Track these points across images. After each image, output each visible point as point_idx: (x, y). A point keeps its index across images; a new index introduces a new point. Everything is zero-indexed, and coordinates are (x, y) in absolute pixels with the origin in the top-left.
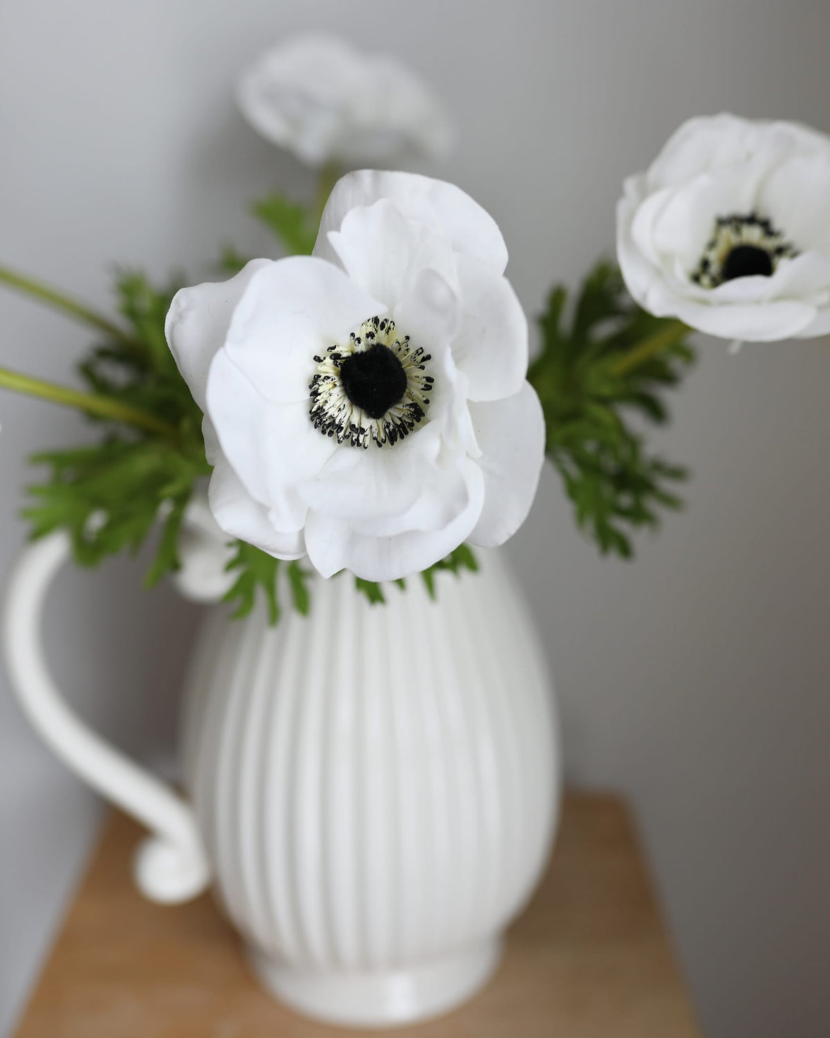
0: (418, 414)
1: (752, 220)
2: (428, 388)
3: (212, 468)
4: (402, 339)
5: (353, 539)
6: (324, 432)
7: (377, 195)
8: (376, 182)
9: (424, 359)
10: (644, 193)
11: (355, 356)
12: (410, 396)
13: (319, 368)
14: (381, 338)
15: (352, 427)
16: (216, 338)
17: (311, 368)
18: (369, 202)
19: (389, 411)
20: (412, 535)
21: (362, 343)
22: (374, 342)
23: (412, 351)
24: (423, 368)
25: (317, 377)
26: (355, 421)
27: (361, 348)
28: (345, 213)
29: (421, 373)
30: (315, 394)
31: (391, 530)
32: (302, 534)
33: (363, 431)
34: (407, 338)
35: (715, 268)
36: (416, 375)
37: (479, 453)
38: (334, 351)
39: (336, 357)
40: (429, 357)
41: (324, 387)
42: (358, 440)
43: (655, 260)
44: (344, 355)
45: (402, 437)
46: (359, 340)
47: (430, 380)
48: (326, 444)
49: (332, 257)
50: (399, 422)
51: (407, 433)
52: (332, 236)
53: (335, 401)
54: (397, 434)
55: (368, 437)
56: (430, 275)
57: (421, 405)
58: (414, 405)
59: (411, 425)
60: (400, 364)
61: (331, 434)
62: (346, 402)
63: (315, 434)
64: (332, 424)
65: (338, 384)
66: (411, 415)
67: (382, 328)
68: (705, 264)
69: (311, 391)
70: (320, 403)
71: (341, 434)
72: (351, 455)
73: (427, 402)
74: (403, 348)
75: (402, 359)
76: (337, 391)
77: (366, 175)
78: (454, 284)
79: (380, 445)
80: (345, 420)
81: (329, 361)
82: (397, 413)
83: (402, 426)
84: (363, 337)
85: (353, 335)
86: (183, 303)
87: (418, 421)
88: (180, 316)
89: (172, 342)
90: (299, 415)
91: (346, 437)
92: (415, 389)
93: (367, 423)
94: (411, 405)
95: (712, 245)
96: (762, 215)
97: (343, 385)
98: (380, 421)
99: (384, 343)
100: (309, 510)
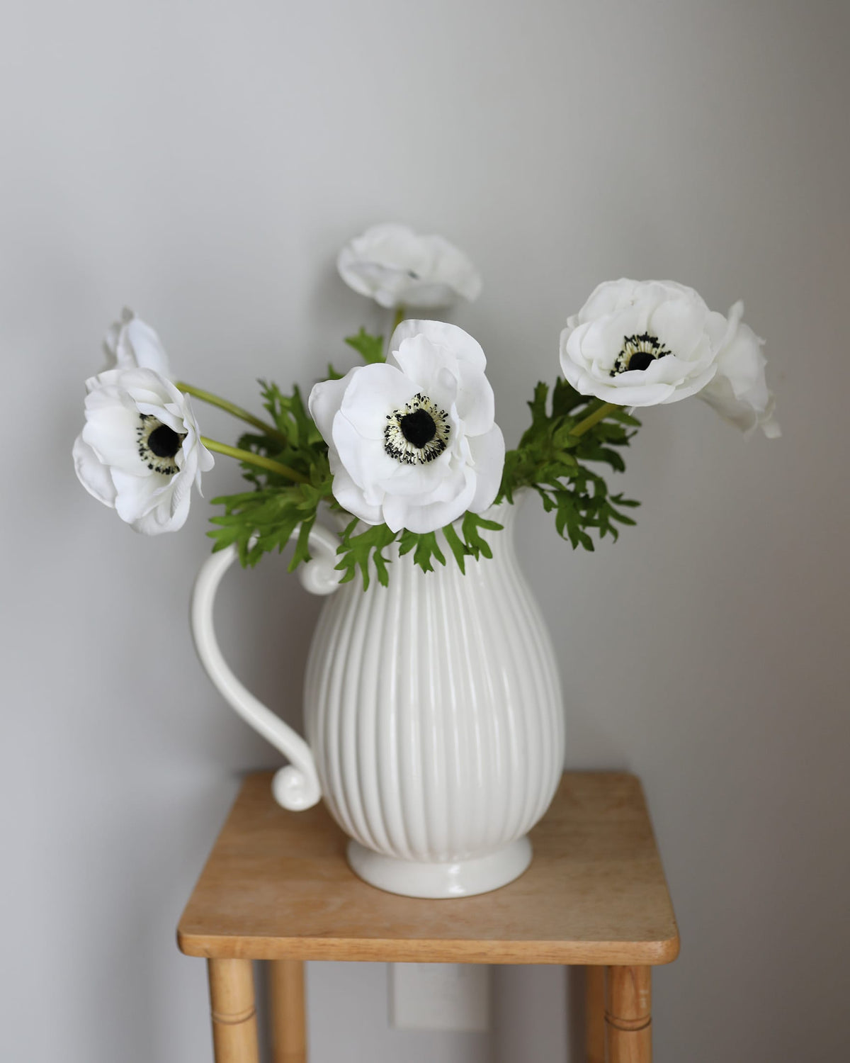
0: (442, 446)
1: (645, 338)
2: (447, 431)
3: (333, 476)
4: (433, 406)
5: (409, 510)
6: (392, 457)
7: (417, 332)
8: (417, 324)
9: (445, 416)
10: (577, 324)
11: (408, 416)
12: (438, 436)
13: (390, 422)
14: (422, 406)
15: (407, 453)
16: (336, 406)
17: (386, 422)
18: (413, 336)
19: (427, 444)
20: (437, 505)
21: (412, 408)
22: (418, 408)
23: (438, 413)
24: (444, 421)
25: (388, 427)
26: (409, 450)
27: (412, 411)
28: (401, 341)
29: (443, 424)
30: (387, 436)
31: (427, 502)
32: (381, 507)
33: (413, 455)
34: (436, 405)
35: (623, 365)
36: (441, 425)
37: (473, 463)
38: (397, 413)
39: (398, 416)
40: (447, 415)
41: (392, 432)
42: (410, 460)
43: (583, 364)
44: (403, 415)
45: (434, 458)
46: (410, 407)
47: (448, 427)
48: (394, 463)
49: (395, 363)
50: (432, 450)
51: (437, 456)
52: (394, 353)
53: (398, 440)
54: (431, 456)
55: (416, 459)
56: (444, 370)
57: (444, 441)
58: (440, 441)
59: (439, 451)
60: (432, 419)
61: (396, 457)
62: (404, 440)
63: (388, 457)
64: (397, 452)
65: (399, 430)
66: (439, 447)
67: (423, 400)
68: (617, 364)
69: (385, 434)
70: (390, 441)
71: (402, 457)
72: (407, 468)
73: (447, 439)
74: (434, 411)
75: (433, 417)
76: (400, 435)
77: (411, 322)
78: (458, 377)
79: (422, 463)
80: (404, 450)
81: (394, 418)
82: (430, 446)
83: (434, 452)
84: (412, 406)
85: (407, 404)
86: (318, 391)
87: (443, 449)
88: (317, 397)
89: (312, 410)
90: (379, 446)
91: (404, 459)
92: (441, 433)
93: (415, 451)
94: (438, 441)
95: (622, 354)
96: (651, 335)
97: (402, 431)
98: (422, 450)
99: (424, 409)
100: (386, 493)
